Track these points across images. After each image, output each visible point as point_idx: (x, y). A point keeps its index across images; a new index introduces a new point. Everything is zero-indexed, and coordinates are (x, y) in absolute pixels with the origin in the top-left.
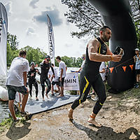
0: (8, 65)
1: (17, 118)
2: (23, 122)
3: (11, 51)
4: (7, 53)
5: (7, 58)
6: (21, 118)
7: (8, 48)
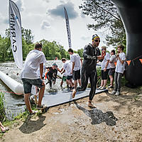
0: (24, 60)
1: (33, 111)
2: (39, 115)
3: (26, 45)
4: (23, 47)
5: (23, 52)
6: (37, 111)
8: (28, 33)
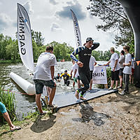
0: (35, 61)
3: (37, 47)
4: (33, 49)
6: (47, 112)
7: (33, 44)
8: (39, 36)
